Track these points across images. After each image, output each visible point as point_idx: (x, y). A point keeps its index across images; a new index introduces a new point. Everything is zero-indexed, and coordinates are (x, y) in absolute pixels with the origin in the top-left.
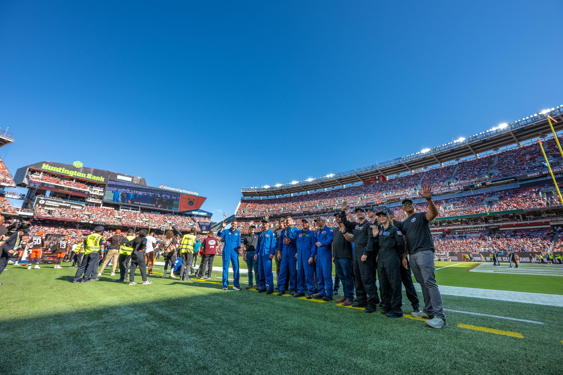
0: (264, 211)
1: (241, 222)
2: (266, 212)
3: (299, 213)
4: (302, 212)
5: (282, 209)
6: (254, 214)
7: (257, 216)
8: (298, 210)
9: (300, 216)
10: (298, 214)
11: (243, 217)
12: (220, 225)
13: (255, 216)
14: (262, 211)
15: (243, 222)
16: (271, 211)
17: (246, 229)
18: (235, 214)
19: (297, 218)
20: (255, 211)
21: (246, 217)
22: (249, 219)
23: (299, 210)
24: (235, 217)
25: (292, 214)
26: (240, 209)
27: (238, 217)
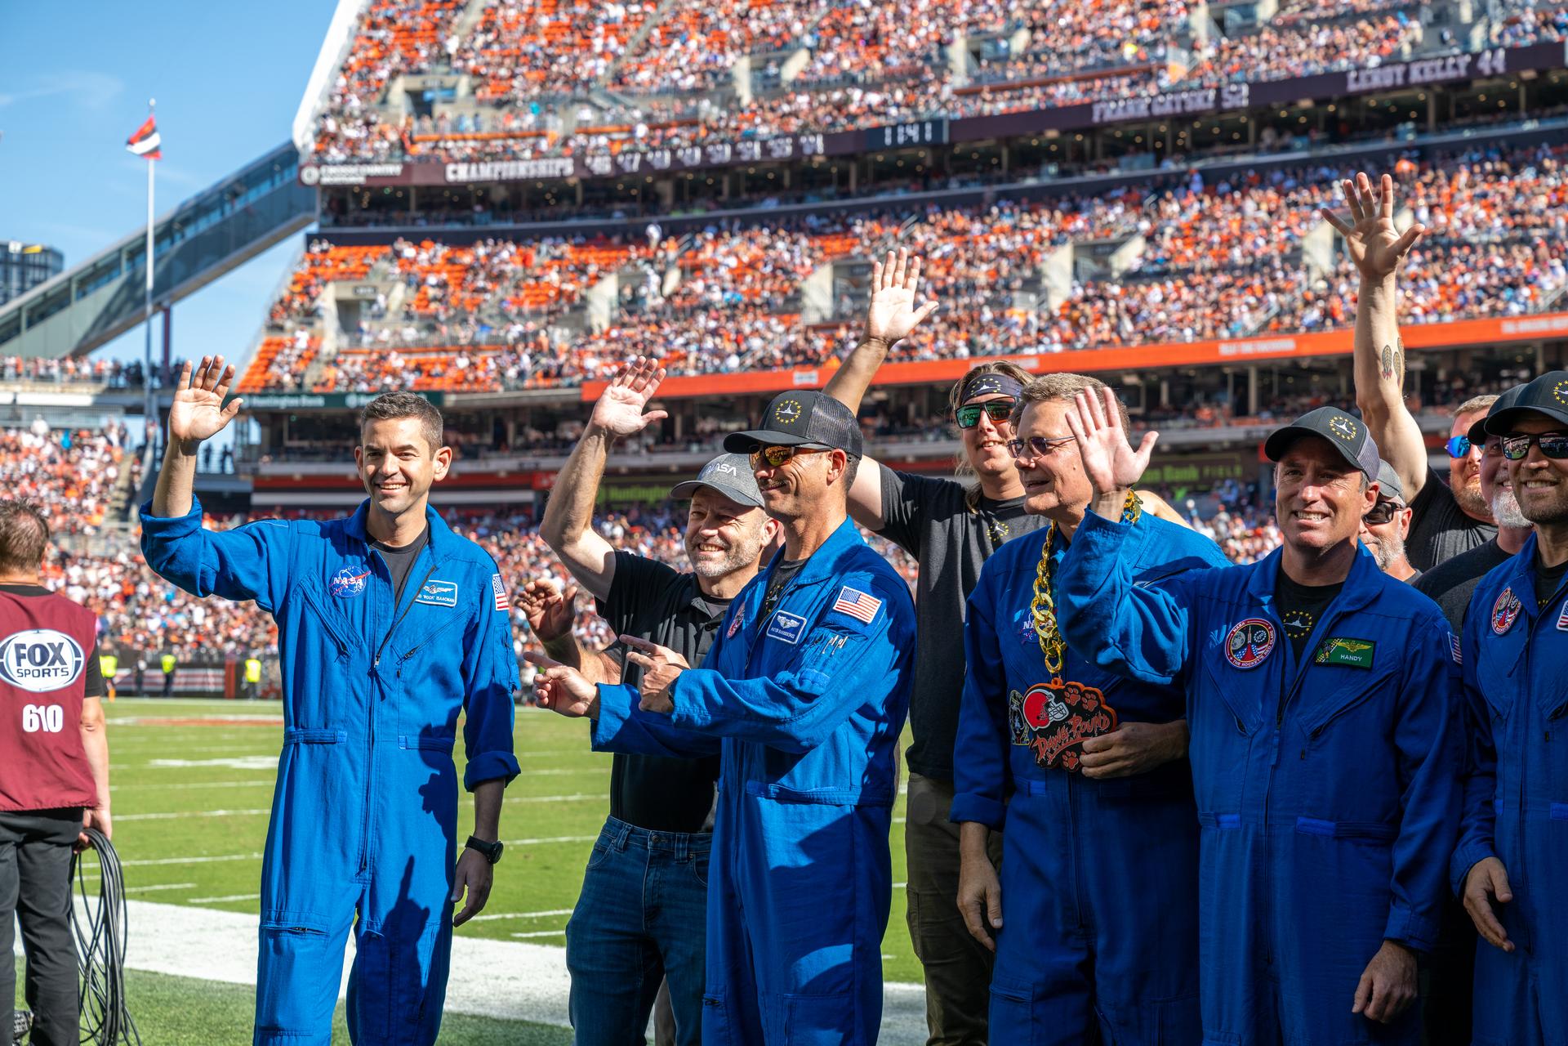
0: (697, 92)
1: (388, 240)
2: (729, 101)
3: (1201, 102)
4: (1241, 97)
5: (958, 52)
6: (557, 126)
7: (601, 166)
8: (1177, 67)
9: (1202, 144)
10: (1183, 119)
11: (419, 179)
12: (107, 292)
13: (579, 159)
14: (676, 92)
15: (417, 240)
16: (800, 86)
17: (464, 335)
18: (303, 136)
19: (1163, 187)
20: (579, 89)
21: (459, 173)
22: (501, 210)
23: (1195, 70)
24: (310, 175)
25: (1091, 130)
26: (369, 66)
27: (353, 176)
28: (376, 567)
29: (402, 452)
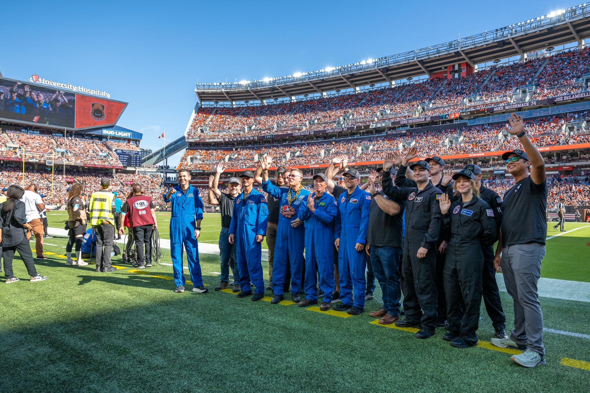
0: (240, 130)
1: (197, 150)
2: (244, 132)
3: (307, 133)
4: (312, 133)
5: (275, 126)
6: (221, 135)
7: (227, 140)
8: (304, 129)
9: (307, 139)
10: (305, 136)
11: (202, 141)
12: (158, 156)
13: (224, 139)
14: (237, 130)
15: (201, 150)
16: (254, 130)
17: (208, 163)
18: (186, 136)
19: (302, 145)
20: (224, 130)
21: (208, 141)
22: (213, 146)
23: (307, 129)
24: (187, 140)
25: (293, 137)
26: (195, 125)
27: (192, 141)
28: (182, 192)
29: (184, 176)
